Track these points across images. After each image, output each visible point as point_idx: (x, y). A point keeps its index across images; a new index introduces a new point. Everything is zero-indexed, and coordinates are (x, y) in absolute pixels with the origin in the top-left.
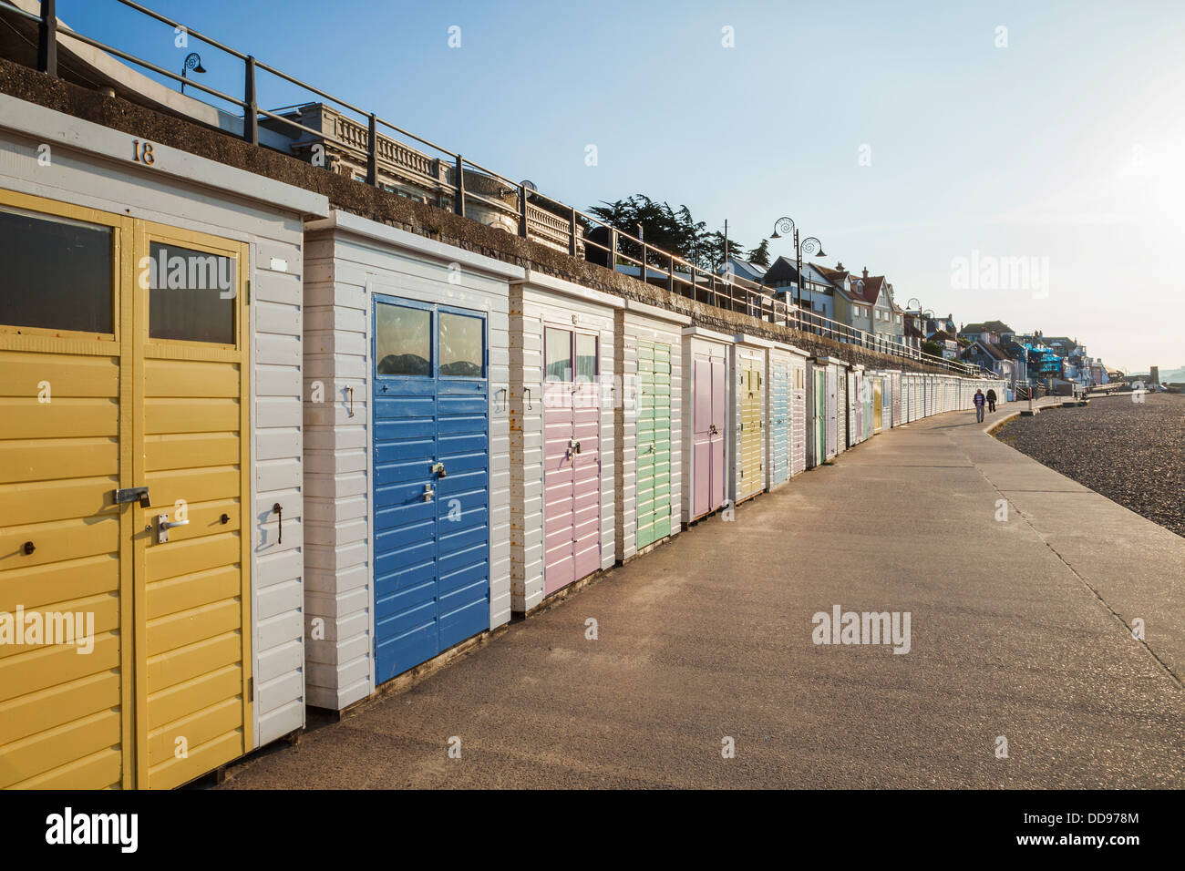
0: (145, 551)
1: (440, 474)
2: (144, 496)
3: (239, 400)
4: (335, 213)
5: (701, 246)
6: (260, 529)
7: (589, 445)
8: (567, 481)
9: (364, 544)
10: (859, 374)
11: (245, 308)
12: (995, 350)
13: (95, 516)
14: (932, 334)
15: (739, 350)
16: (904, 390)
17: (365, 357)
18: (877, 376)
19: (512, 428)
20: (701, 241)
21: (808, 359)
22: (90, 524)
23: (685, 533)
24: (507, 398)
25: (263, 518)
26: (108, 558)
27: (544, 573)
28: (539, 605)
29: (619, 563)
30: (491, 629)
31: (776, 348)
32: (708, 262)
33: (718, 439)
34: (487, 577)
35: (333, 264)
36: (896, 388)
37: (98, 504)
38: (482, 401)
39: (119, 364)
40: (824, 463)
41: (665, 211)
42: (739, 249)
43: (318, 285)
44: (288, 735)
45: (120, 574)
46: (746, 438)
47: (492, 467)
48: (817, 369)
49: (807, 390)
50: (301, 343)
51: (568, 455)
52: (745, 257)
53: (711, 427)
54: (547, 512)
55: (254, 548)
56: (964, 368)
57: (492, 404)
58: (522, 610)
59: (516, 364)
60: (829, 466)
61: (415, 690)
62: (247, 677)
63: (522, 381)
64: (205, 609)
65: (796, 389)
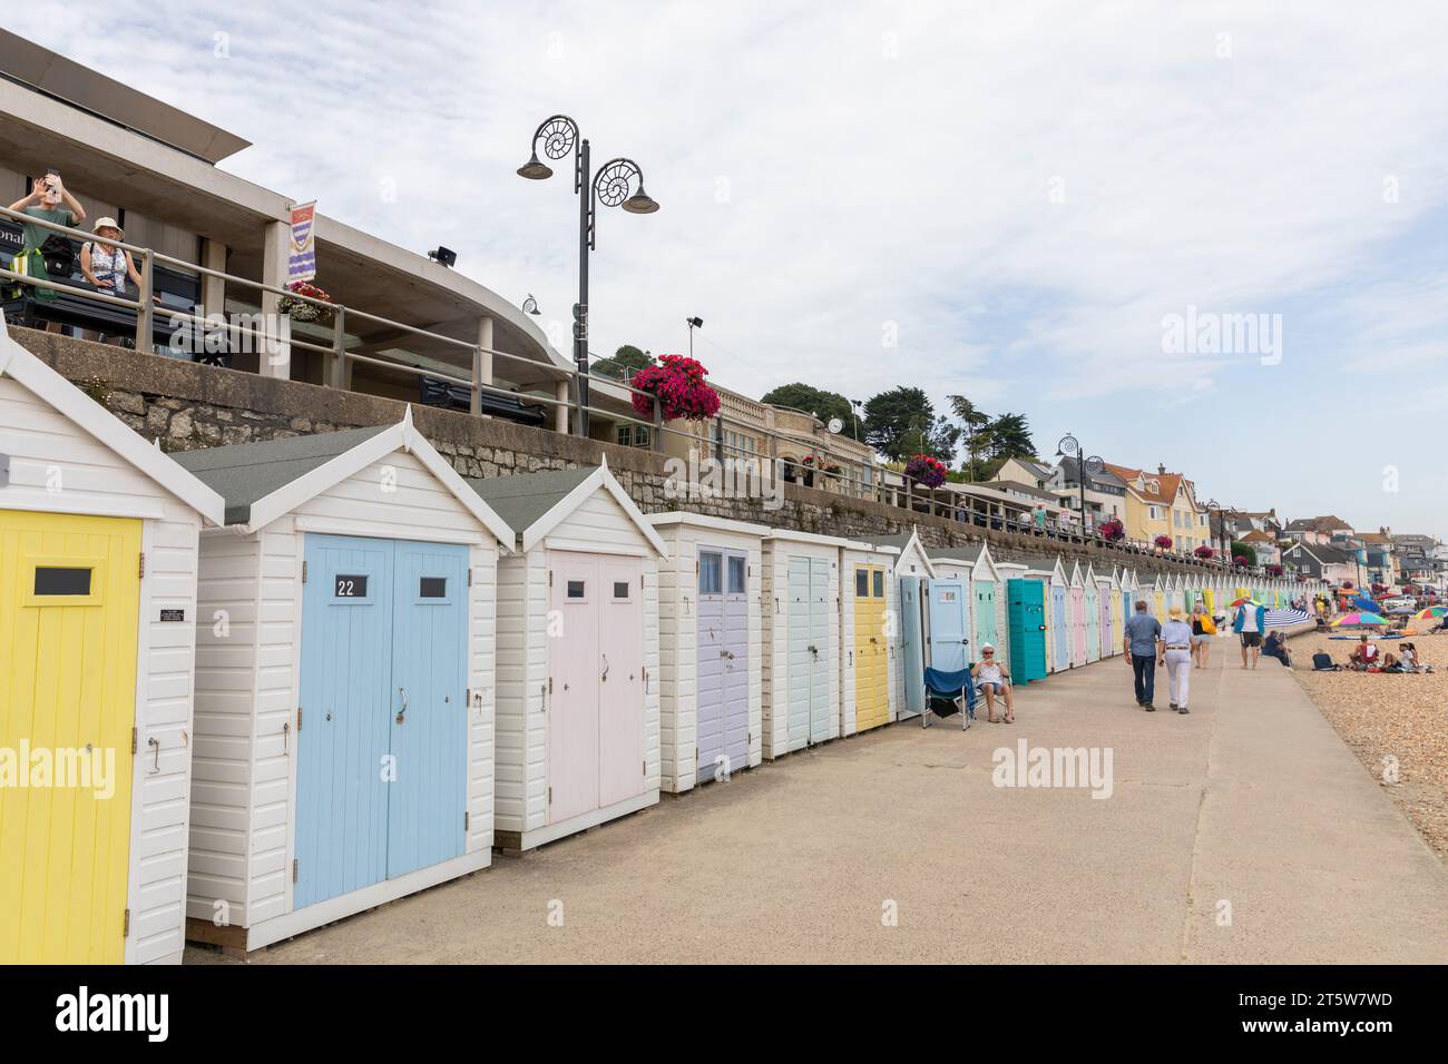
14: (1245, 534)
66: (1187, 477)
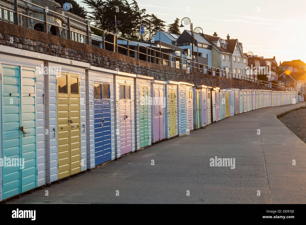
0: (71, 131)
1: (103, 121)
2: (71, 121)
3: (79, 104)
5: (143, 22)
7: (129, 116)
8: (124, 126)
10: (217, 91)
11: (79, 87)
15: (168, 86)
16: (241, 98)
17: (93, 95)
18: (227, 92)
19: (114, 111)
20: (144, 19)
21: (193, 87)
23: (153, 146)
24: (113, 103)
27: (121, 149)
28: (120, 157)
29: (136, 151)
30: (112, 160)
31: (181, 84)
32: (148, 31)
33: (162, 116)
34: (111, 147)
35: (88, 76)
36: (237, 97)
38: (109, 104)
40: (201, 128)
42: (164, 24)
46: (171, 117)
47: (111, 120)
48: (197, 91)
49: (193, 99)
50: (85, 93)
51: (125, 118)
52: (167, 29)
53: (160, 112)
54: (121, 133)
55: (81, 132)
57: (111, 105)
58: (117, 157)
60: (203, 129)
63: (116, 99)
65: (189, 99)
66: (239, 41)
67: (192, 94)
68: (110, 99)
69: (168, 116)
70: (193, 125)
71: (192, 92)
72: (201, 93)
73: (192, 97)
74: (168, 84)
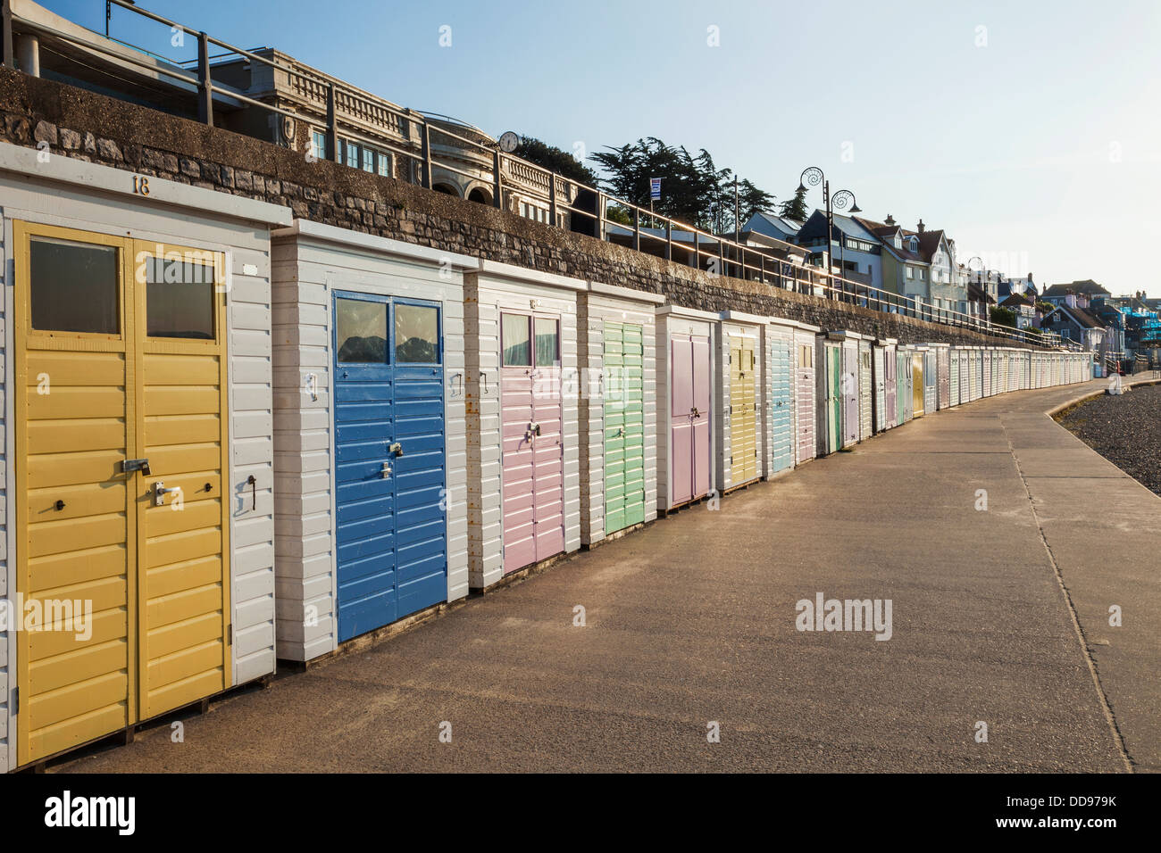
0: (147, 513)
1: (397, 454)
2: (145, 466)
3: (218, 387)
4: (298, 222)
5: (724, 197)
6: (237, 497)
7: (550, 428)
8: (527, 463)
9: (327, 515)
10: (890, 349)
11: (222, 308)
12: (1084, 316)
13: (108, 481)
14: (1005, 298)
15: (726, 328)
16: (954, 367)
17: (327, 347)
18: (916, 350)
19: (469, 411)
20: (726, 191)
21: (817, 334)
22: (104, 487)
23: (663, 521)
24: (463, 382)
25: (240, 488)
26: (117, 516)
27: (503, 552)
28: (498, 583)
29: (585, 548)
30: (449, 601)
33: (702, 423)
34: (444, 552)
35: (297, 266)
36: (943, 364)
37: (109, 472)
38: (439, 386)
39: (124, 358)
40: (841, 450)
41: (681, 156)
42: (771, 200)
43: (283, 285)
44: (261, 679)
45: (127, 529)
46: (737, 422)
47: (448, 448)
48: (830, 346)
49: (817, 369)
50: (270, 337)
51: (527, 437)
52: (778, 211)
53: (692, 410)
54: (505, 492)
55: (232, 512)
56: (1040, 339)
57: (448, 389)
58: (479, 586)
59: (471, 350)
60: (846, 454)
61: (374, 650)
62: (226, 625)
63: (478, 366)
64: (192, 563)
65: (802, 367)
67: (814, 353)
68: (441, 365)
69: (725, 422)
70: (815, 443)
71: (814, 350)
72: (842, 354)
73: (814, 363)
74: (726, 320)
